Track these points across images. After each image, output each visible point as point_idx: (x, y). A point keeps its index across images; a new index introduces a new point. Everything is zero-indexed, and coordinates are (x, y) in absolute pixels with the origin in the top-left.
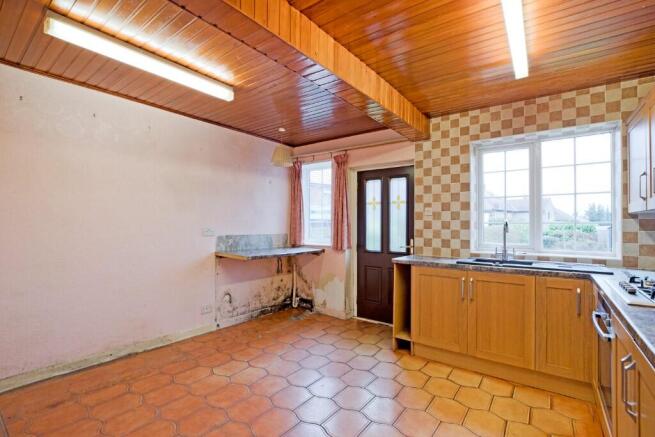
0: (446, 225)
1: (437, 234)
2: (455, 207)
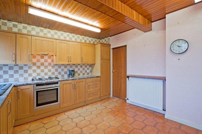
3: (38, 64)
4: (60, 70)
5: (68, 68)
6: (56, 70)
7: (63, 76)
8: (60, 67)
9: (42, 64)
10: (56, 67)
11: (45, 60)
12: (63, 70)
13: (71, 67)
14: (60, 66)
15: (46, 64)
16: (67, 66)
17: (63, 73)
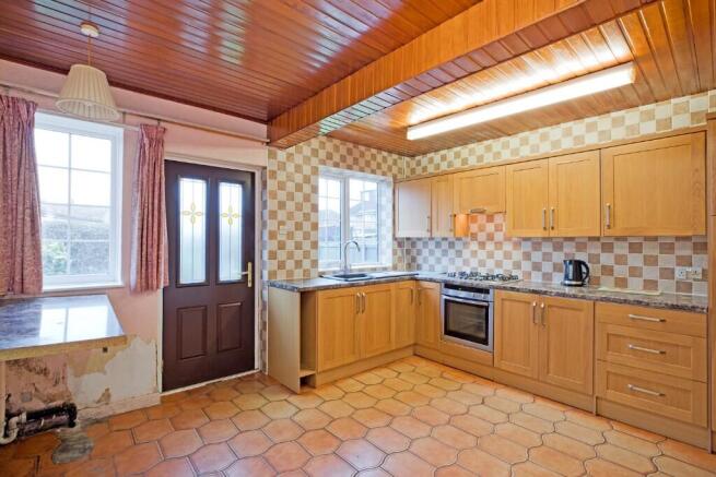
0: (298, 246)
1: (291, 255)
2: (307, 226)
3: (482, 237)
4: (537, 256)
5: (566, 250)
6: (527, 256)
7: (547, 277)
8: (537, 245)
9: (490, 237)
10: (527, 247)
11: (496, 226)
12: (547, 257)
13: (581, 247)
14: (540, 244)
15: (499, 236)
16: (565, 244)
17: (547, 267)
